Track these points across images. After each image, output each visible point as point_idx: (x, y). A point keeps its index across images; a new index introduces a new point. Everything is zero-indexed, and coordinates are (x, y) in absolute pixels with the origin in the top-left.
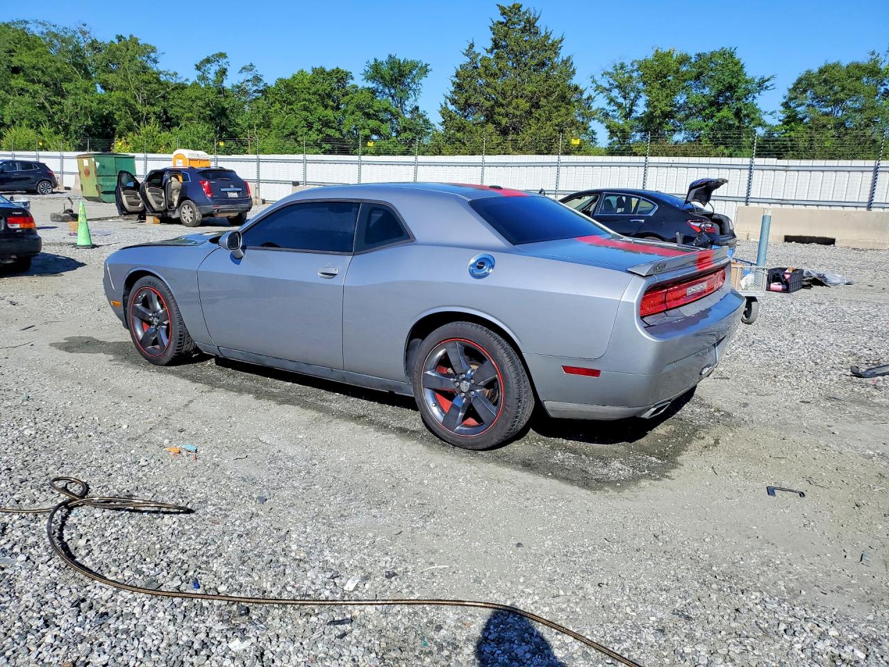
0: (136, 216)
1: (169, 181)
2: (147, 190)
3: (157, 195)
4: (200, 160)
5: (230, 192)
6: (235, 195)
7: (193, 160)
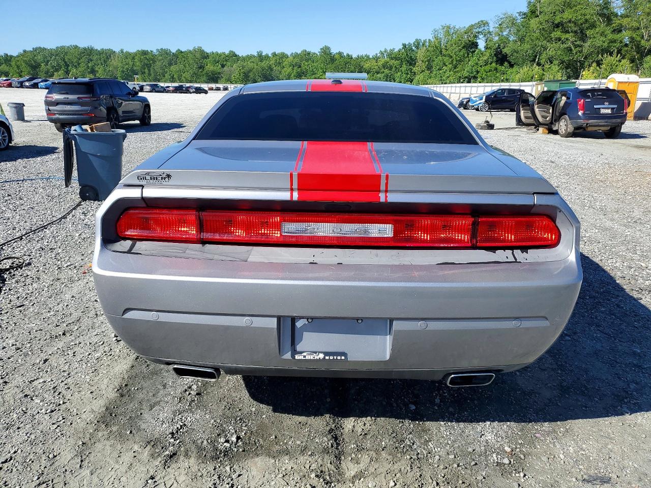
0: (533, 127)
1: (560, 99)
2: (536, 106)
3: (544, 111)
4: (630, 83)
5: (603, 108)
6: (609, 111)
7: (622, 82)
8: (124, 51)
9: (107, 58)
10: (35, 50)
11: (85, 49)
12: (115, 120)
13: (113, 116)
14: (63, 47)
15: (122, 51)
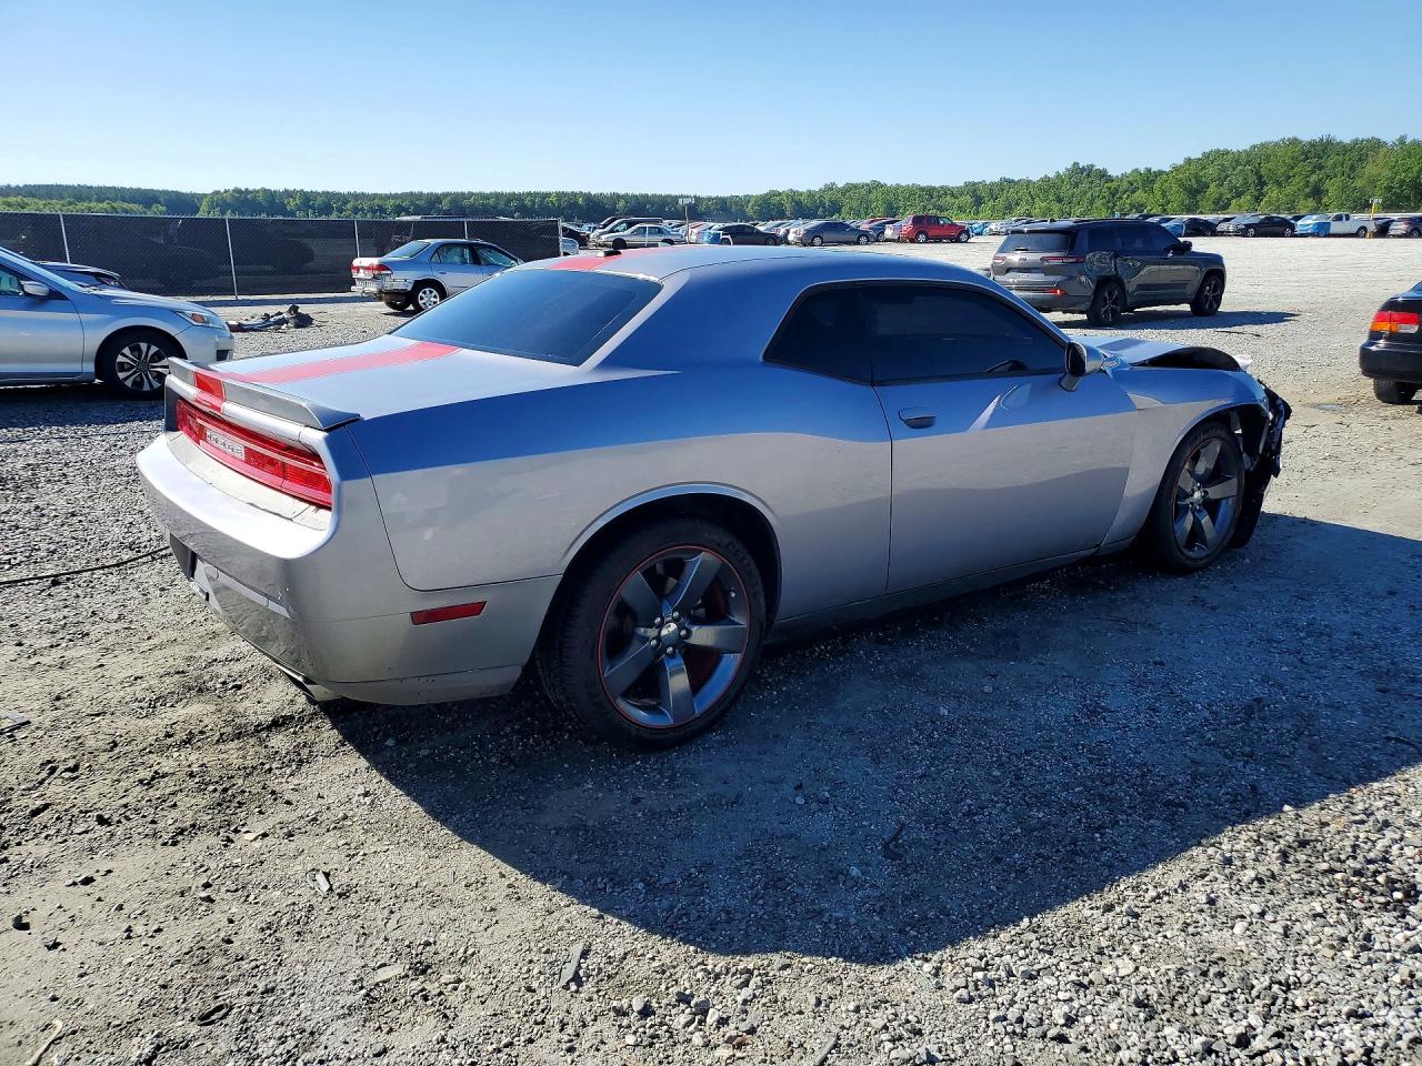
8: (1408, 141)
9: (1360, 160)
10: (1206, 156)
11: (1313, 144)
12: (1113, 303)
13: (1110, 294)
14: (1264, 146)
15: (1402, 141)
